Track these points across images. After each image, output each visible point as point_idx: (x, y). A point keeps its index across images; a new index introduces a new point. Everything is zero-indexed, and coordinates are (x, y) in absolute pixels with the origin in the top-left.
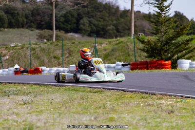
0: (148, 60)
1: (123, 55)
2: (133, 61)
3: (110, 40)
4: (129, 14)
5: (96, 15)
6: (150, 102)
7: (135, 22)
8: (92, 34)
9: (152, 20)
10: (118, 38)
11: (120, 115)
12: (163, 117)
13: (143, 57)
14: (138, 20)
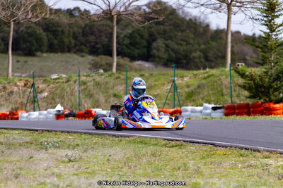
0: (250, 101)
1: (213, 94)
2: (229, 102)
3: (195, 72)
4: (223, 35)
5: (176, 36)
6: (253, 162)
7: (232, 47)
8: (169, 63)
9: (257, 44)
10: (207, 70)
11: (208, 180)
12: (270, 183)
13: (243, 97)
14: (236, 44)
